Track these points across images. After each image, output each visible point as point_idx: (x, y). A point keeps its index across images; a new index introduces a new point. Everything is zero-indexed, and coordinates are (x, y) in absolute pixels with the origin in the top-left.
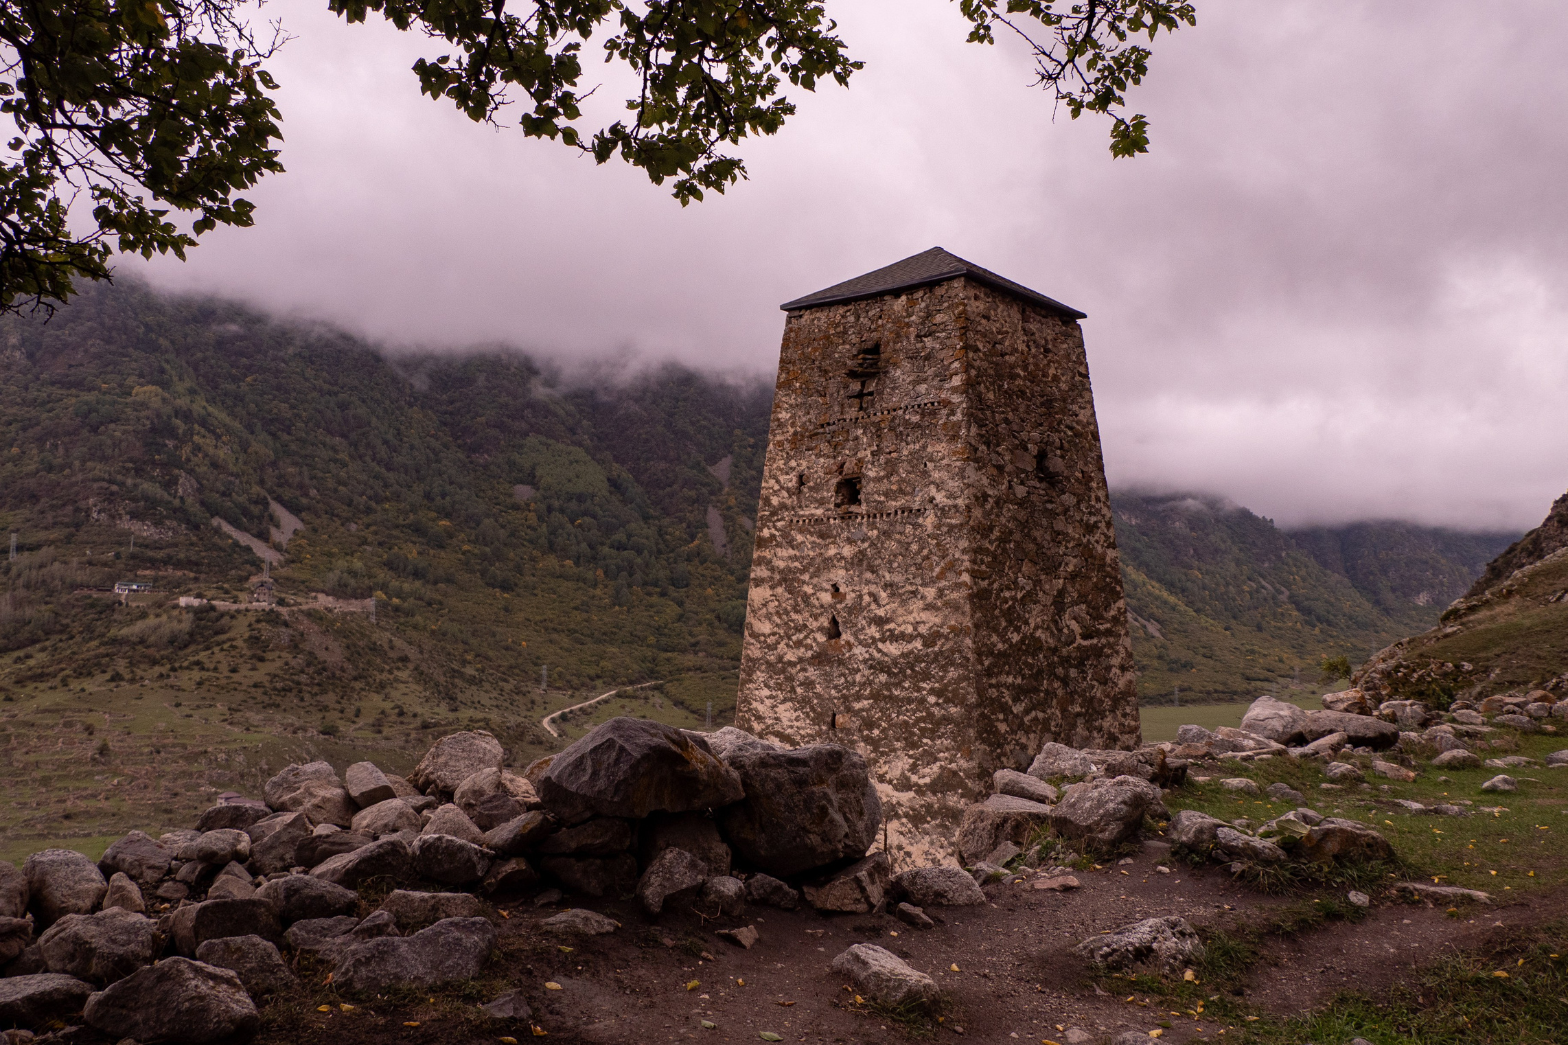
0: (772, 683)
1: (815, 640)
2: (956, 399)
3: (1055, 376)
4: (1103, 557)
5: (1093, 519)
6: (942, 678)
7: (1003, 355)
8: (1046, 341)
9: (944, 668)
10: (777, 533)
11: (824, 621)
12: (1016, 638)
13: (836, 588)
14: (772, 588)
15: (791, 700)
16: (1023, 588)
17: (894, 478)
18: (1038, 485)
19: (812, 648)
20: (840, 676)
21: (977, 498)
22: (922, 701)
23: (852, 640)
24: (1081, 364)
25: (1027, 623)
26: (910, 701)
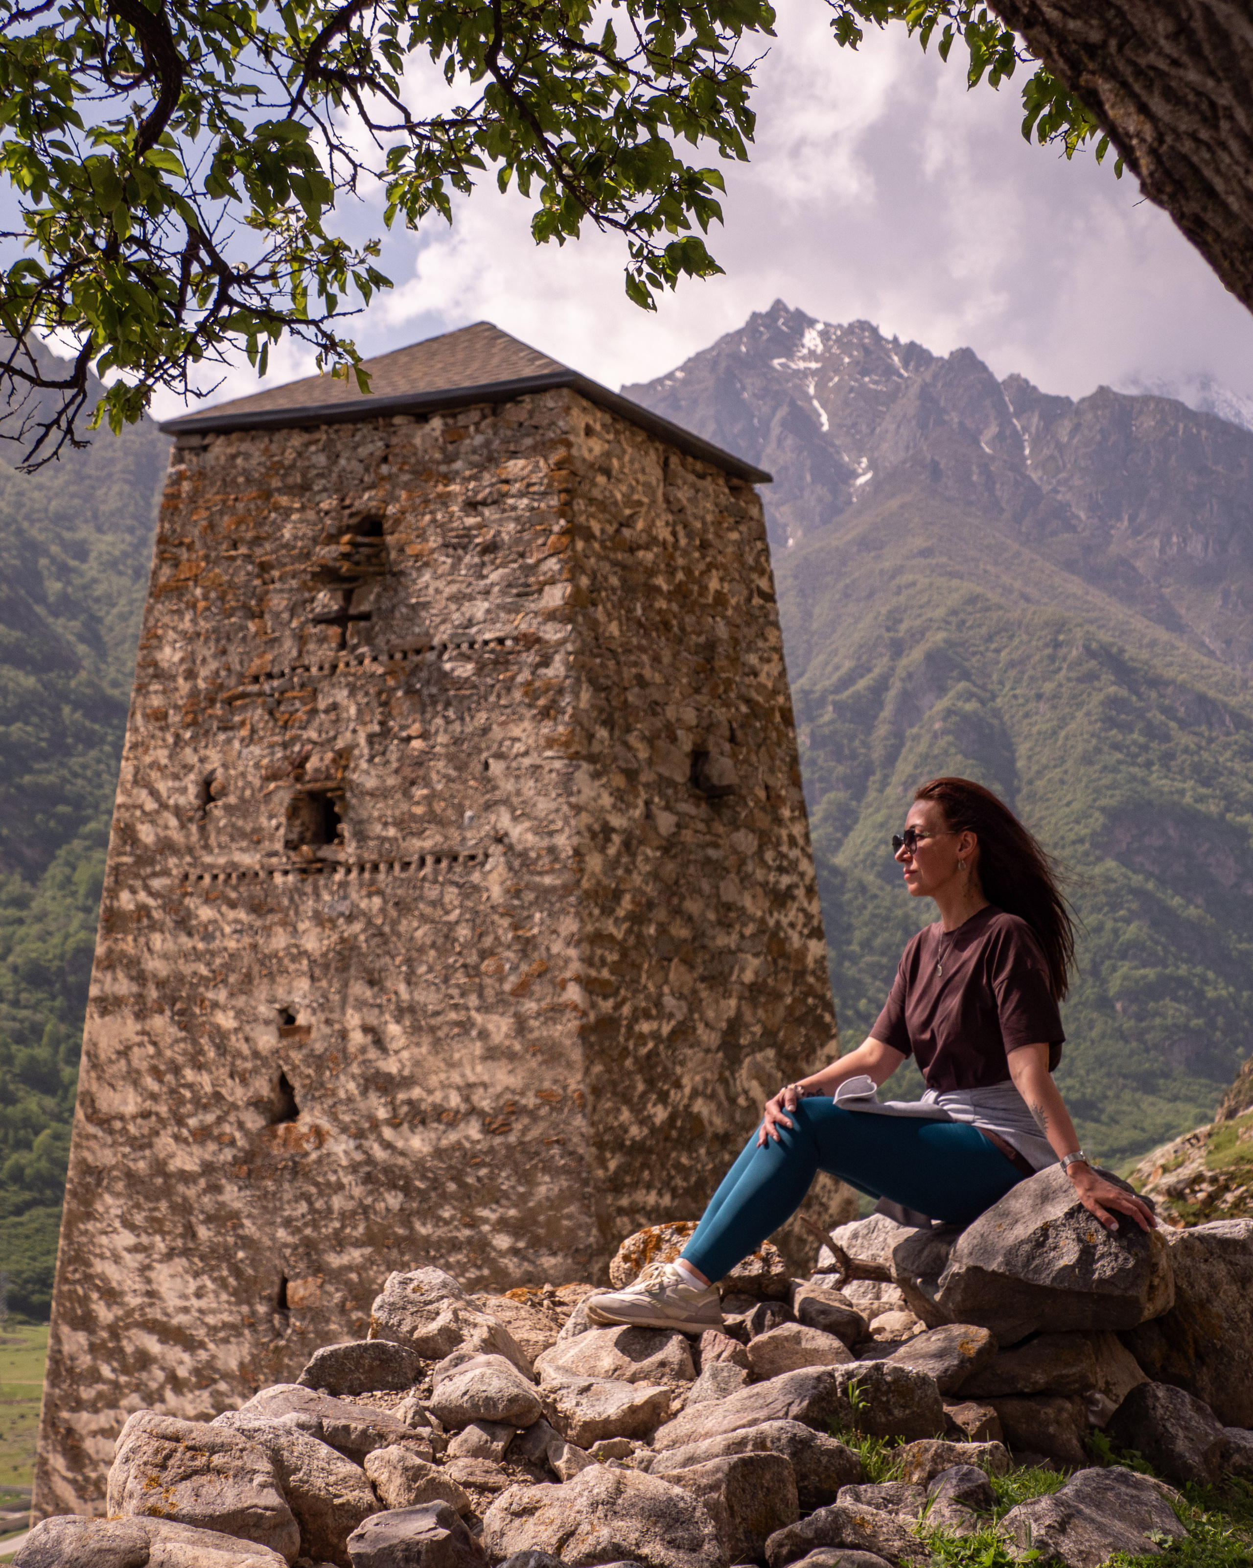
0: (139, 1218)
1: (241, 1125)
2: (552, 633)
3: (719, 594)
4: (802, 953)
5: (785, 880)
6: (524, 1198)
7: (632, 549)
8: (704, 523)
9: (527, 1178)
10: (151, 902)
11: (263, 1086)
12: (660, 1114)
13: (287, 1017)
14: (140, 1016)
15: (186, 1252)
16: (671, 1016)
17: (419, 792)
18: (693, 811)
19: (232, 1143)
20: (297, 1199)
21: (594, 835)
22: (481, 1246)
23: (325, 1124)
24: (762, 572)
25: (678, 1085)
26: (455, 1245)
